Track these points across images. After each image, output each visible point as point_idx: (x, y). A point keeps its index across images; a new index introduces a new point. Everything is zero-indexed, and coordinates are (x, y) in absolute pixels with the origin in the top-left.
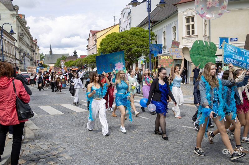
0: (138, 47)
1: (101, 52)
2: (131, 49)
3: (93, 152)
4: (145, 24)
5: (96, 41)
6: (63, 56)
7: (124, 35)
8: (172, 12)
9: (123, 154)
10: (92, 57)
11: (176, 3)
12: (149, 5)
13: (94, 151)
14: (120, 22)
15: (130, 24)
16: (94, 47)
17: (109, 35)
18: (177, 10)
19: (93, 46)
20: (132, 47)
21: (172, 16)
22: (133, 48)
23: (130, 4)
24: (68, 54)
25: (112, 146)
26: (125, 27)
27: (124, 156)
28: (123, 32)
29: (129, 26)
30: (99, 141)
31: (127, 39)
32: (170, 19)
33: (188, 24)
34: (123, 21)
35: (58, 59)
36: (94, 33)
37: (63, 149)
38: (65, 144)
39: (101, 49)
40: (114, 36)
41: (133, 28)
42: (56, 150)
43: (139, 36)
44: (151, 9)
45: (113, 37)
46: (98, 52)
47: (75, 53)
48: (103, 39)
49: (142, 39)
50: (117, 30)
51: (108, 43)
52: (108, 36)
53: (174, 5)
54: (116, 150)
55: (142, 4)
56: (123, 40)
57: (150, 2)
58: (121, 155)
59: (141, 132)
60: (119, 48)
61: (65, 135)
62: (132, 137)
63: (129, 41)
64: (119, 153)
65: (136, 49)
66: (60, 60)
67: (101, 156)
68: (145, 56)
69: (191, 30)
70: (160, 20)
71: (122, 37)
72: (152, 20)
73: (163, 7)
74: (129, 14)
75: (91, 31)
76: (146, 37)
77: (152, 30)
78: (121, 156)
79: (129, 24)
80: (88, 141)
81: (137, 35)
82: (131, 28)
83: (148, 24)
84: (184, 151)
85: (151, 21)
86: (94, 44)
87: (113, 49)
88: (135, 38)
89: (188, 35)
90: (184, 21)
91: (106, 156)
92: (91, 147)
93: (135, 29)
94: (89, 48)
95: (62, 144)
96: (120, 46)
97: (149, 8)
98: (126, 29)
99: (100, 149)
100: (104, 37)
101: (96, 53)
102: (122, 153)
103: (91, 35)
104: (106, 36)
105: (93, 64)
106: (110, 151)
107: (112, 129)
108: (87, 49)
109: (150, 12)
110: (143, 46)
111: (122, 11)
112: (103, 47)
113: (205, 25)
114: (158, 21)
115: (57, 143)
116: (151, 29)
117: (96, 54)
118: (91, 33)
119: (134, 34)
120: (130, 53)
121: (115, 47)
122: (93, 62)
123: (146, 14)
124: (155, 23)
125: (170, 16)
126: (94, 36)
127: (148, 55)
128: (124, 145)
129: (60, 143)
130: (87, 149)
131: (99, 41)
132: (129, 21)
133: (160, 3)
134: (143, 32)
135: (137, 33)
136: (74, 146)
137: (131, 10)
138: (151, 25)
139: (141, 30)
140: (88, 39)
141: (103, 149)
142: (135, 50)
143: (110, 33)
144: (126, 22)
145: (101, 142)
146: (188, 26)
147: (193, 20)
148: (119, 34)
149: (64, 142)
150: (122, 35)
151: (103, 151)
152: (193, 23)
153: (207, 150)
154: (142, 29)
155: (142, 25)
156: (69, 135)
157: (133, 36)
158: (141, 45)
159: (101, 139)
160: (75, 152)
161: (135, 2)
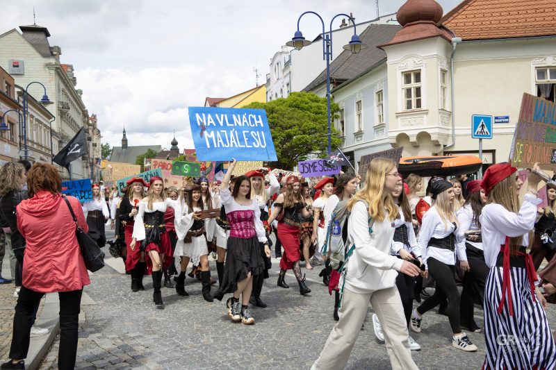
0: (304, 133)
2: (289, 137)
3: (208, 354)
4: (320, 85)
6: (149, 150)
7: (277, 108)
8: (374, 62)
9: (272, 361)
11: (383, 44)
12: (328, 46)
13: (210, 352)
14: (268, 80)
15: (288, 85)
18: (386, 59)
20: (292, 133)
21: (376, 69)
22: (295, 135)
23: (288, 44)
24: (160, 146)
25: (248, 341)
26: (279, 91)
27: (274, 365)
28: (274, 102)
29: (285, 89)
30: (220, 332)
31: (283, 116)
32: (372, 75)
33: (408, 86)
34: (274, 79)
35: (138, 157)
36: (214, 104)
37: (143, 348)
38: (150, 337)
41: (295, 93)
42: (130, 351)
43: (308, 109)
44: (331, 54)
47: (174, 143)
49: (313, 115)
50: (261, 98)
53: (380, 47)
54: (256, 351)
55: (313, 44)
56: (273, 118)
57: (331, 40)
58: (268, 362)
59: (310, 312)
61: (149, 318)
62: (290, 324)
63: (285, 120)
64: (262, 358)
65: (300, 136)
66: (143, 158)
67: (224, 364)
68: (319, 152)
69: (414, 99)
70: (350, 78)
71: (272, 111)
72: (333, 77)
73: (357, 51)
74: (287, 64)
75: (207, 99)
76: (321, 113)
77: (333, 97)
78: (266, 364)
79: (286, 85)
80: (197, 330)
81: (302, 109)
82: (291, 94)
83: (326, 85)
85: (331, 79)
88: (298, 113)
89: (408, 108)
90: (401, 80)
91: (234, 365)
92: (203, 344)
93: (299, 95)
95: (142, 337)
97: (328, 54)
98: (279, 96)
99: (222, 350)
102: (269, 357)
106: (243, 354)
109: (330, 62)
110: (315, 130)
111: (273, 59)
113: (444, 89)
114: (346, 80)
115: (132, 335)
116: (331, 95)
118: (208, 102)
119: (297, 107)
120: (288, 144)
123: (323, 66)
124: (341, 83)
125: (371, 70)
127: (324, 149)
128: (274, 341)
129: (138, 334)
130: (196, 349)
132: (287, 80)
133: (350, 42)
134: (317, 101)
135: (303, 105)
136: (168, 341)
137: (290, 56)
138: (331, 87)
139: (312, 97)
141: (229, 350)
142: (300, 140)
143: (247, 102)
144: (280, 81)
145: (224, 333)
146: (409, 91)
147: (418, 78)
148: (264, 106)
149: (148, 332)
150: (273, 108)
151: (229, 354)
152: (418, 85)
153: (448, 353)
155: (314, 86)
156: (158, 318)
157: (294, 111)
158: (312, 129)
159: (224, 327)
160: (169, 355)
161: (299, 41)
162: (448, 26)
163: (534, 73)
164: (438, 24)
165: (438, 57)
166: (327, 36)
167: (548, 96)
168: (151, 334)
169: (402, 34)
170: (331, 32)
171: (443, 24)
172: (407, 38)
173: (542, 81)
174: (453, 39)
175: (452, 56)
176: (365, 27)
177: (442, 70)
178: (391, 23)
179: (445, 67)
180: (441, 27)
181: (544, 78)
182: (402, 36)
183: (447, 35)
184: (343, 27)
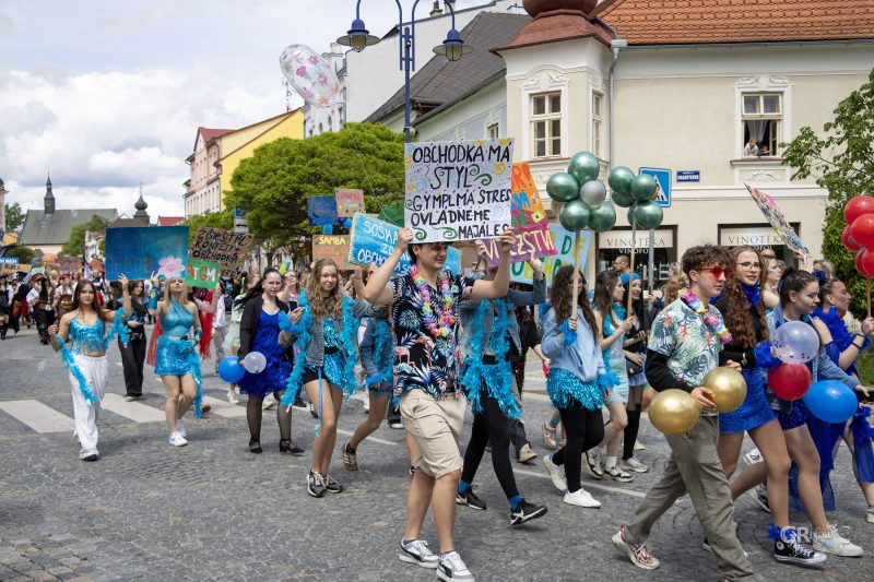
0: (367, 192)
1: (237, 207)
3: (193, 567)
4: (395, 111)
5: (217, 165)
6: (95, 216)
7: (321, 149)
8: (486, 75)
10: (204, 224)
11: (500, 47)
12: (407, 47)
13: (197, 563)
14: (307, 102)
15: (340, 110)
16: (210, 188)
17: (267, 145)
18: (504, 71)
19: (209, 183)
21: (488, 88)
23: (340, 41)
24: (115, 210)
25: (263, 543)
26: (324, 121)
27: (306, 580)
28: (317, 139)
29: (336, 118)
30: (215, 528)
31: (331, 162)
32: (481, 97)
33: (540, 117)
35: (75, 229)
36: (212, 139)
37: (77, 560)
38: (90, 541)
39: (236, 194)
40: (283, 150)
41: (351, 125)
42: (53, 566)
43: (372, 152)
44: (413, 60)
45: (279, 154)
46: (224, 208)
47: (141, 206)
48: (244, 161)
49: (381, 163)
50: (294, 131)
51: (263, 176)
52: (263, 149)
53: (494, 52)
54: (276, 558)
55: (382, 42)
56: (313, 165)
57: (413, 37)
59: (369, 492)
60: (299, 193)
61: (89, 509)
62: (334, 512)
63: (335, 170)
66: (84, 231)
69: (548, 139)
70: (447, 101)
71: (312, 154)
72: (417, 99)
73: (456, 57)
74: (341, 74)
75: (201, 130)
76: (396, 159)
77: (417, 133)
79: (337, 112)
80: (175, 527)
81: (364, 151)
82: (345, 126)
83: (403, 113)
84: (513, 558)
85: (413, 102)
86: (211, 178)
87: (277, 195)
88: (360, 158)
89: (539, 155)
90: (528, 107)
92: (185, 550)
93: (358, 127)
94: (194, 192)
95: (75, 541)
96: (304, 187)
97: (407, 60)
98: (326, 129)
99: (217, 558)
100: (248, 153)
101: (216, 211)
102: (298, 568)
103: (202, 145)
104: (256, 151)
106: (253, 565)
107: (265, 483)
108: (187, 196)
109: (412, 74)
110: (385, 188)
112: (242, 189)
113: (597, 124)
114: (438, 105)
115: (59, 539)
116: (412, 130)
117: (218, 213)
118: (201, 137)
119: (356, 147)
121: (287, 189)
123: (398, 81)
124: (428, 110)
125: (479, 90)
126: (214, 149)
128: (307, 540)
129: (68, 536)
130: (171, 559)
131: (230, 167)
132: (339, 102)
133: (445, 42)
134: (388, 139)
135: (366, 144)
136: (123, 546)
137: (345, 61)
138: (413, 117)
139: (380, 132)
140: (191, 159)
141: (228, 558)
143: (270, 138)
145: (221, 530)
146: (540, 126)
147: (556, 106)
148: (300, 145)
149: (87, 533)
150: (314, 149)
151: (230, 565)
152: (555, 116)
153: (590, 553)
154: (382, 129)
155: (384, 114)
156: (106, 509)
157: (350, 154)
158: (380, 186)
159: (221, 520)
160: (124, 571)
161: (358, 36)
162: (605, 20)
163: (739, 102)
164: (591, 16)
165: (588, 71)
166: (407, 30)
167: (761, 139)
168: (92, 536)
169: (532, 30)
170: (413, 22)
171: (599, 16)
172: (539, 37)
173: (752, 116)
174: (614, 42)
175: (612, 70)
176: (471, 16)
177: (594, 92)
178: (514, 11)
179: (600, 88)
180: (595, 21)
181: (755, 111)
182: (530, 35)
183: (604, 35)
184: (436, 14)
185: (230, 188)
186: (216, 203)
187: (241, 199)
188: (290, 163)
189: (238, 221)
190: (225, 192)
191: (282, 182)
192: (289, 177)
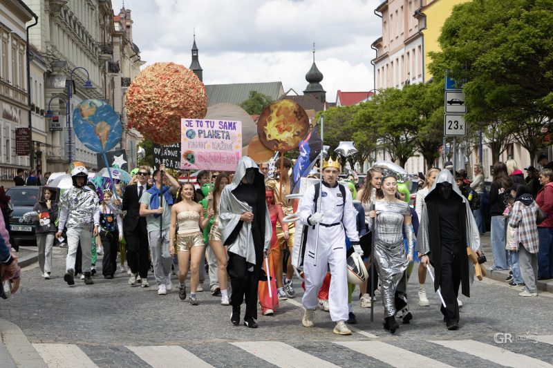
1: (450, 75)
5: (420, 15)
6: (254, 93)
10: (402, 101)
16: (410, 48)
19: (407, 42)
24: (280, 84)
39: (448, 56)
46: (429, 77)
47: (314, 78)
48: (458, 8)
51: (487, 29)
60: (542, 52)
86: (410, 35)
87: (510, 56)
94: (386, 56)
96: (549, 43)
101: (418, 81)
105: (403, 137)
108: (376, 61)
112: (457, 49)
117: (421, 85)
121: (524, 47)
122: (402, 127)
131: (439, 17)
140: (383, 9)
185: (438, 49)
186: (418, 71)
187: (455, 63)
188: (528, 8)
189: (450, 96)
190: (432, 55)
191: (517, 36)
192: (527, 29)
